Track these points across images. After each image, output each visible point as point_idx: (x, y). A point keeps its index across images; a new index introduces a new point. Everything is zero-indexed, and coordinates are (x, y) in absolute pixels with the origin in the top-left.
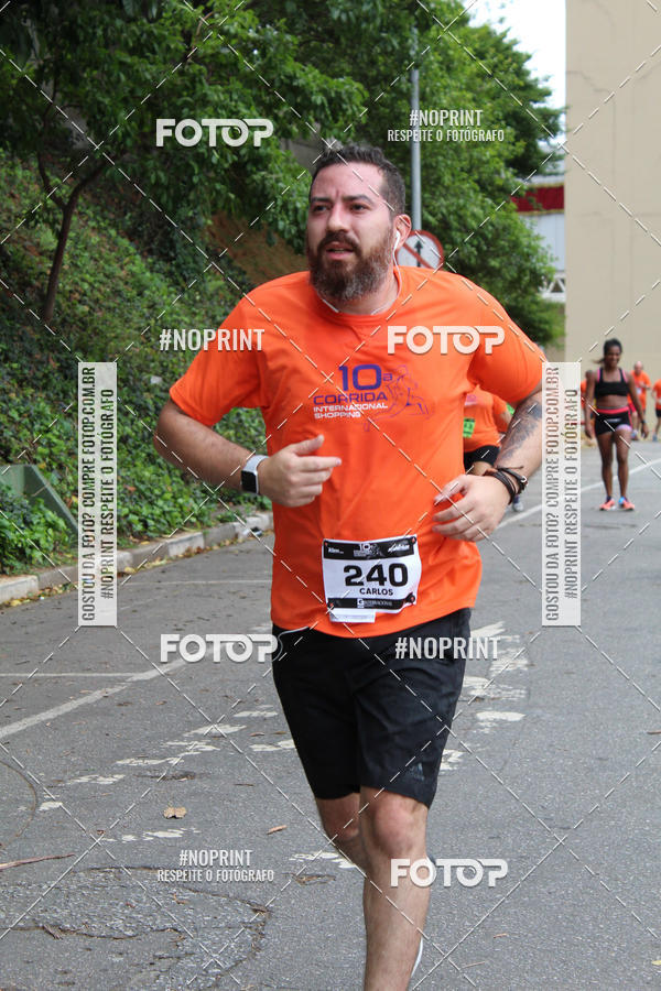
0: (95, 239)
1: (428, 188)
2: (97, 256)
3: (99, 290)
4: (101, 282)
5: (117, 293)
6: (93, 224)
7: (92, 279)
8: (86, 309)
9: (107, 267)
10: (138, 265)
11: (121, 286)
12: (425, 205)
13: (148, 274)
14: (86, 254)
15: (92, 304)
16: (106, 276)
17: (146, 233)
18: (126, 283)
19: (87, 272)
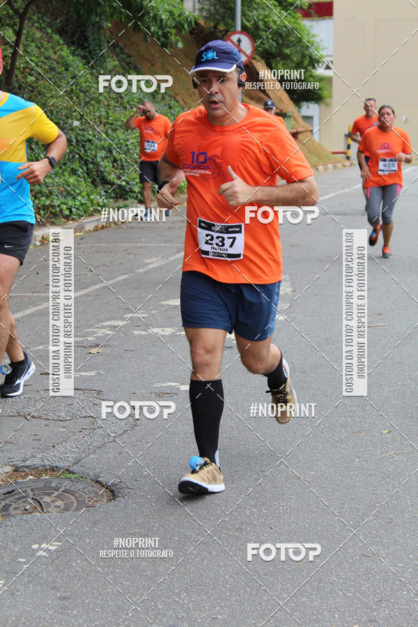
0: (38, 35)
1: (246, 4)
2: (39, 45)
3: (41, 67)
4: (42, 62)
5: (52, 69)
6: (36, 25)
7: (36, 60)
8: (33, 79)
9: (46, 53)
10: (65, 52)
11: (55, 65)
12: (243, 14)
13: (71, 57)
14: (33, 44)
15: (36, 75)
16: (46, 58)
17: (70, 31)
18: (58, 63)
19: (34, 56)
